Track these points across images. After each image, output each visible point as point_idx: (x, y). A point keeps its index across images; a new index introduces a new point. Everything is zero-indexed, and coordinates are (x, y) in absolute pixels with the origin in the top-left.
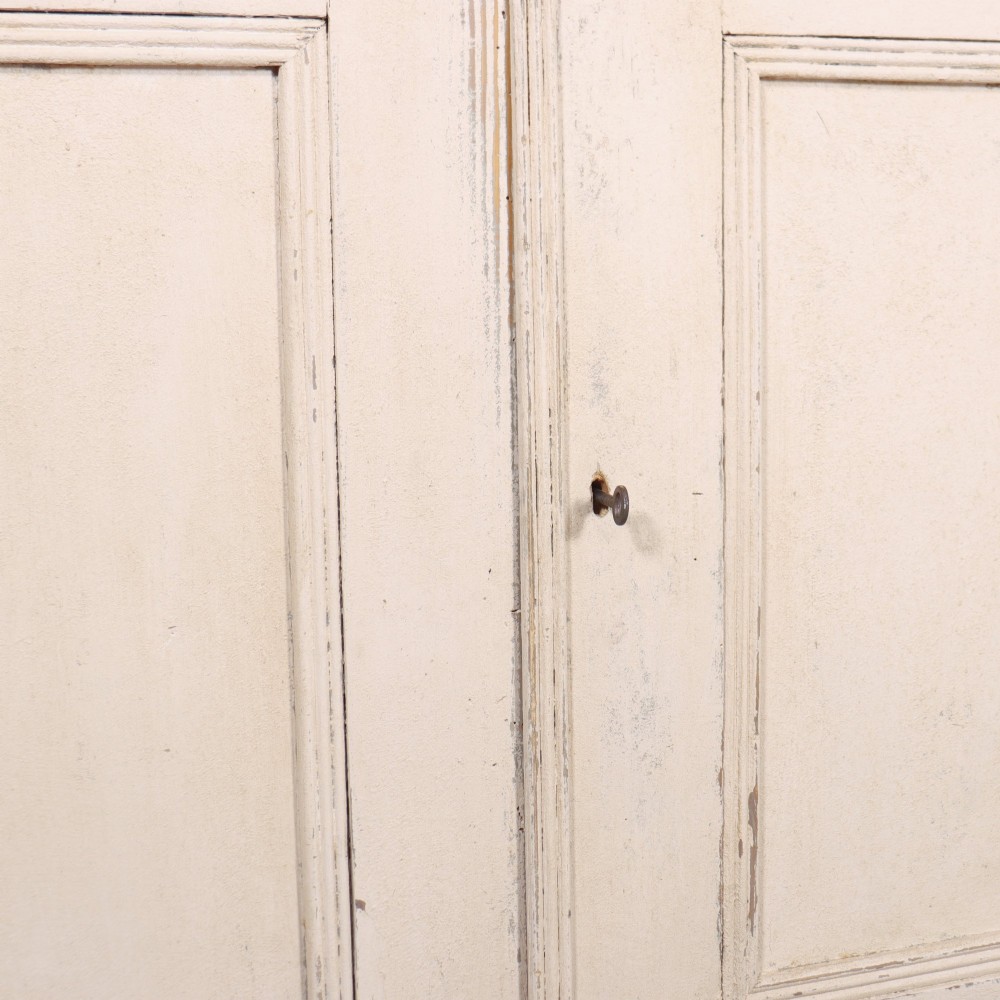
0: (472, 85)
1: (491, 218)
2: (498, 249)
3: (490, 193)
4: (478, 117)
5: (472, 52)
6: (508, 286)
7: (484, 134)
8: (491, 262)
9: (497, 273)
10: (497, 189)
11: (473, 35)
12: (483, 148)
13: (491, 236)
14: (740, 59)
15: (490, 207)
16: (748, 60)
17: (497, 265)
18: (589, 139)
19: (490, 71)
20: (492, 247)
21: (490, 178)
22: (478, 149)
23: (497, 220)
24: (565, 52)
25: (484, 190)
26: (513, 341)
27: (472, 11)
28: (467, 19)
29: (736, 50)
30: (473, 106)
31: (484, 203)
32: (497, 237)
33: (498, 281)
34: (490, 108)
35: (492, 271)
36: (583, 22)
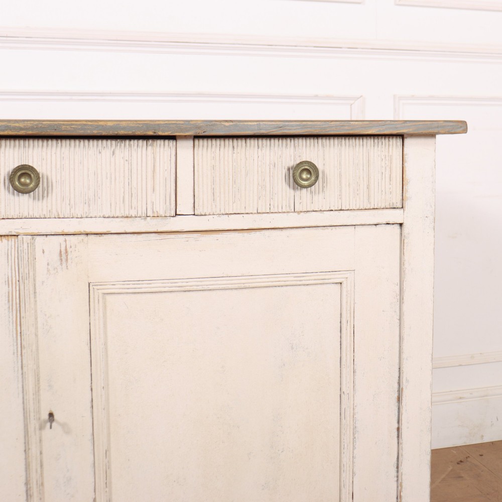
0: (9, 301)
1: (15, 339)
2: (17, 348)
3: (15, 332)
4: (11, 310)
5: (9, 292)
6: (21, 358)
7: (12, 315)
8: (15, 351)
9: (17, 355)
10: (17, 331)
11: (9, 287)
12: (12, 319)
13: (15, 344)
14: (95, 290)
15: (15, 336)
16: (98, 289)
17: (17, 352)
18: (46, 315)
19: (14, 297)
20: (15, 347)
21: (15, 327)
22: (11, 320)
23: (17, 340)
24: (37, 291)
25: (13, 331)
26: (22, 374)
27: (8, 281)
28: (7, 283)
29: (94, 287)
30: (9, 307)
31: (13, 335)
32: (17, 344)
33: (17, 357)
34: (14, 308)
35: (16, 354)
36: (43, 282)
